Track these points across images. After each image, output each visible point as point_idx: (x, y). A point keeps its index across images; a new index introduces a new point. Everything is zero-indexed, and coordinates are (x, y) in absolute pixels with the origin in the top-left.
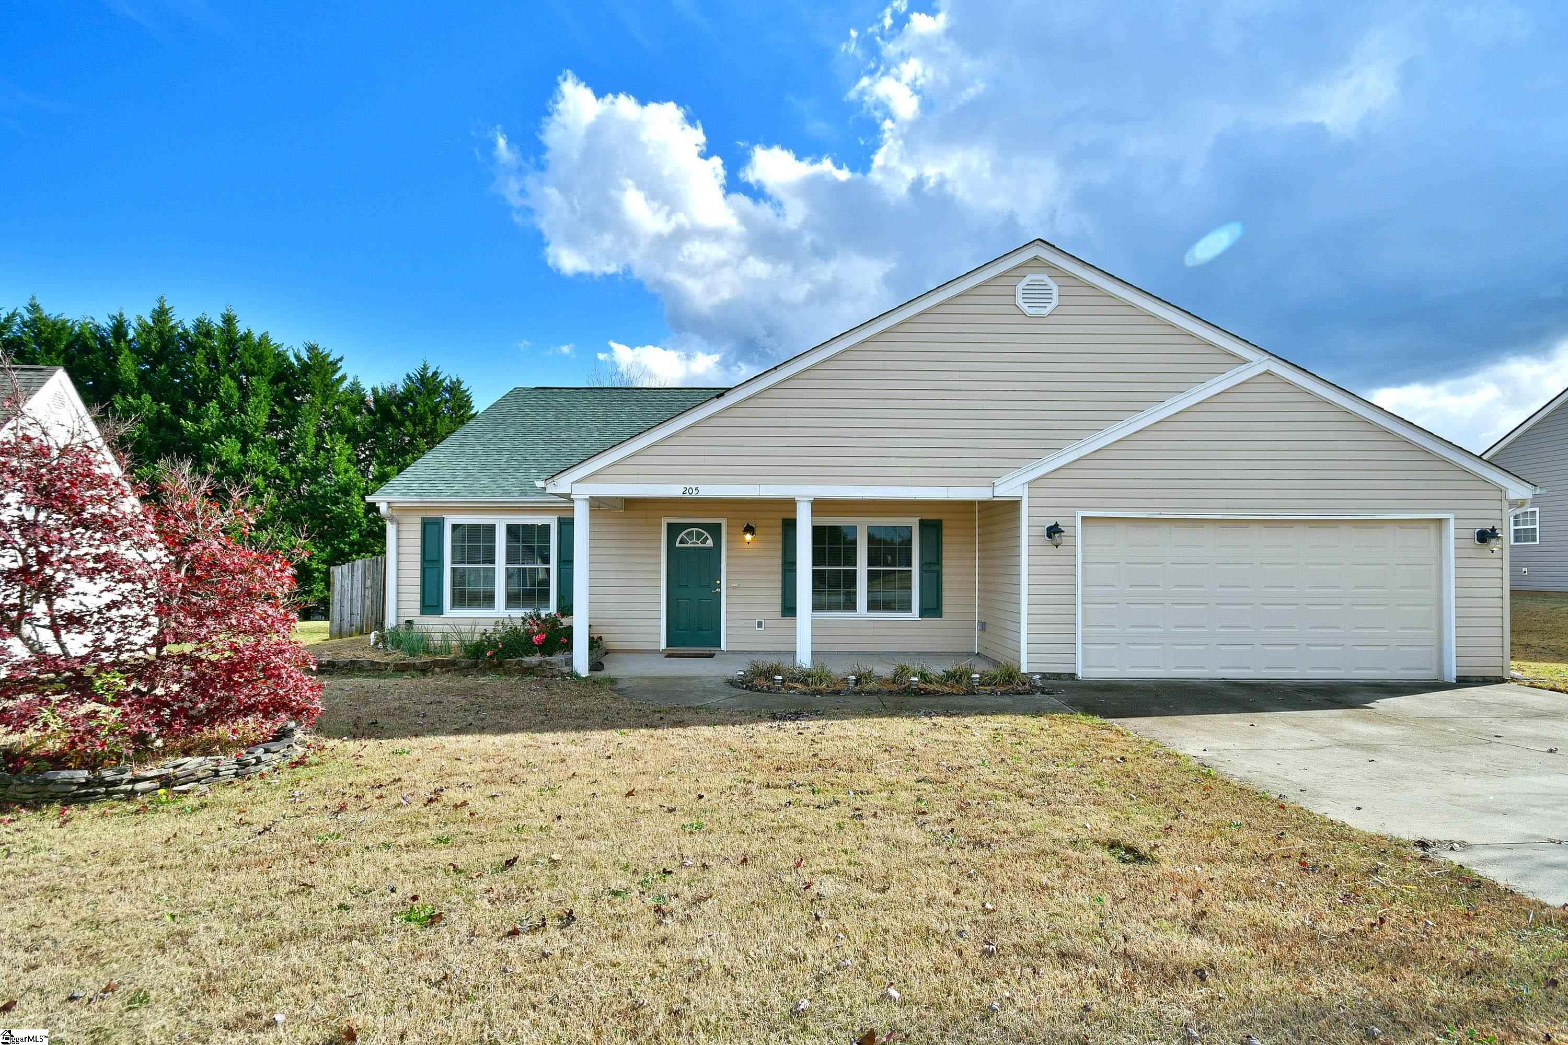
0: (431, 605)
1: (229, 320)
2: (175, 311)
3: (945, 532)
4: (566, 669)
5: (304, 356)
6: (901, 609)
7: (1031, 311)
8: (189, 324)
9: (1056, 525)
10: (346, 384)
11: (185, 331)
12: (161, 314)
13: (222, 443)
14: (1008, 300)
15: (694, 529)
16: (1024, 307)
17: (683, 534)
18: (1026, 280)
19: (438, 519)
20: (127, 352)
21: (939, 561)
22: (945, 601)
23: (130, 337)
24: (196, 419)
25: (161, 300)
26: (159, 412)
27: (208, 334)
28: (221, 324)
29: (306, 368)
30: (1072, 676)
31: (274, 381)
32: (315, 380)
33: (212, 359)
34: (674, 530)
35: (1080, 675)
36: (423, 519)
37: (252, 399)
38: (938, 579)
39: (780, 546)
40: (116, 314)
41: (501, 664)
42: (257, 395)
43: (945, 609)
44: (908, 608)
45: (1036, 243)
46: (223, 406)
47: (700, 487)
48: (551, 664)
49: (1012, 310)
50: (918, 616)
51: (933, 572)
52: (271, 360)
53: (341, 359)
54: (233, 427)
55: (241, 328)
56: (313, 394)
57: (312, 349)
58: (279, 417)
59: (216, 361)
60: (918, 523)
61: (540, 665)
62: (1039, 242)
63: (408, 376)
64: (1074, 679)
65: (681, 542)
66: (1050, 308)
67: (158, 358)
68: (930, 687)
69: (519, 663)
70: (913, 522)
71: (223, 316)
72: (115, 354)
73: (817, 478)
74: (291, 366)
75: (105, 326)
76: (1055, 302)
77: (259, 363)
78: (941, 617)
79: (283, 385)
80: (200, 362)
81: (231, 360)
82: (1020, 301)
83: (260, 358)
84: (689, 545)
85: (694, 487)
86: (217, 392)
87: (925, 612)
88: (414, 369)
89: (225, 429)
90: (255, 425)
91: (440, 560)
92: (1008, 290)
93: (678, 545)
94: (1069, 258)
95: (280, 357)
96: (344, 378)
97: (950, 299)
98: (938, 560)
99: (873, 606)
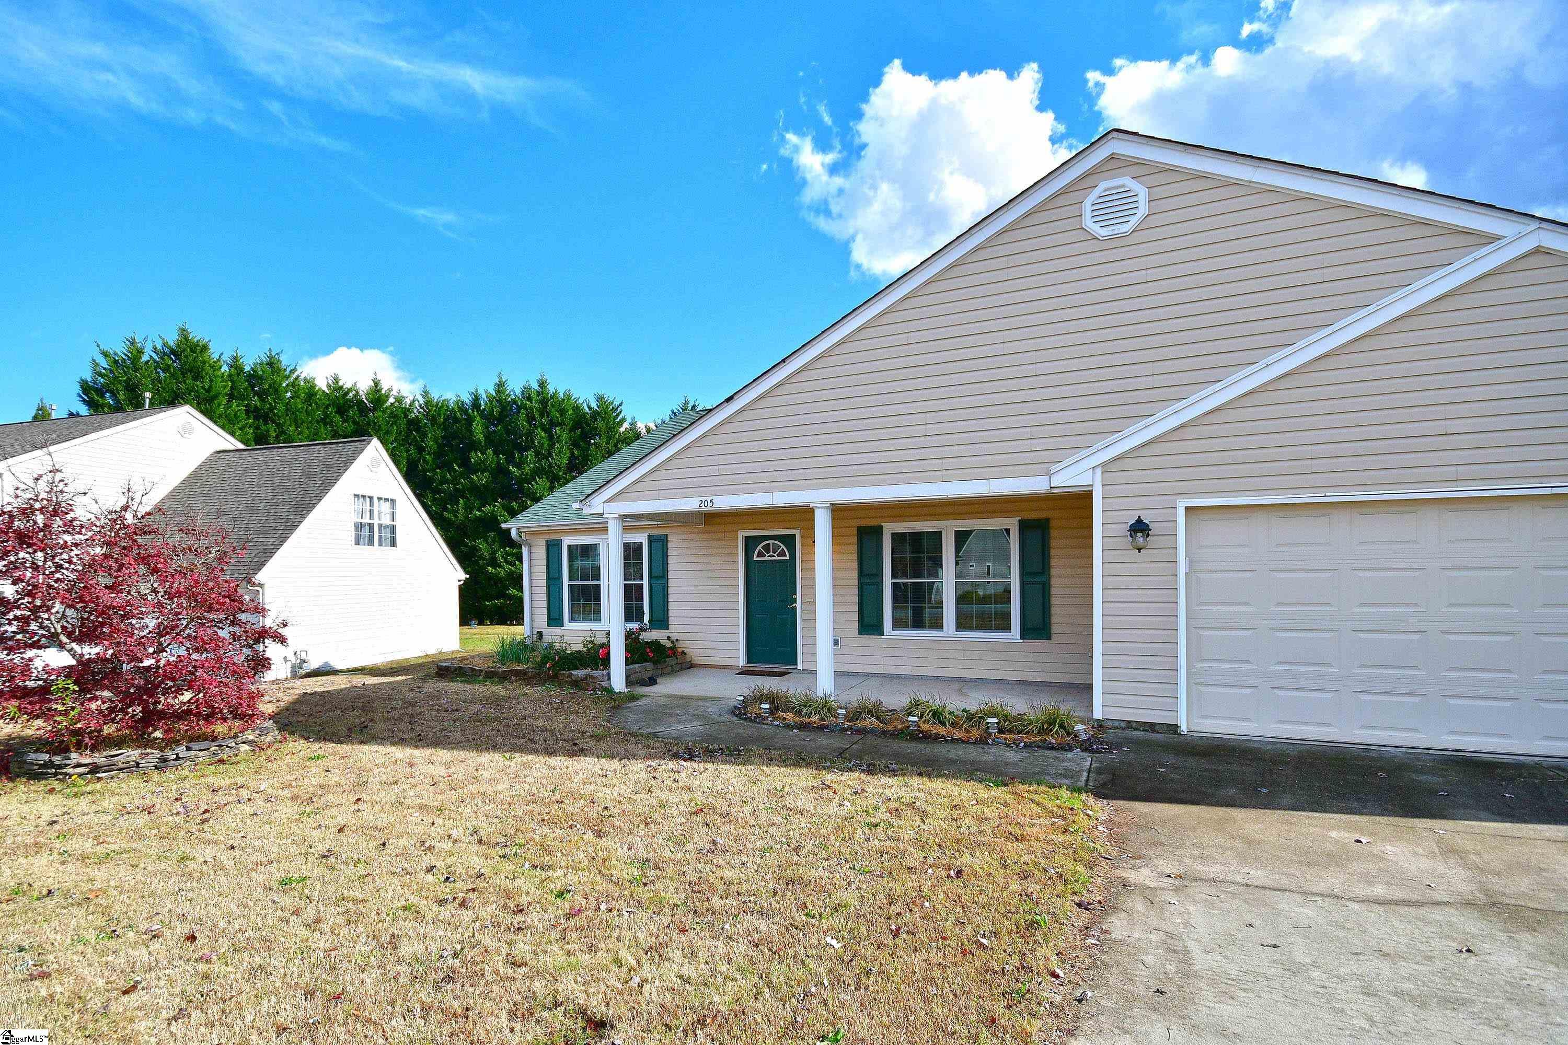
0: (555, 619)
1: (542, 384)
2: (509, 383)
3: (1054, 533)
4: (605, 684)
5: (594, 405)
6: (998, 628)
7: (1104, 232)
8: (518, 392)
9: (1139, 521)
10: (626, 425)
11: (516, 396)
12: (500, 386)
13: (536, 482)
14: (1073, 223)
15: (771, 542)
16: (1096, 229)
17: (759, 547)
18: (1097, 191)
19: (557, 540)
20: (478, 418)
21: (1045, 568)
22: (1055, 620)
23: (483, 407)
24: (519, 466)
25: (500, 376)
26: (498, 463)
27: (529, 399)
28: (537, 388)
29: (595, 414)
30: (1174, 728)
31: (572, 430)
32: (600, 424)
33: (530, 418)
34: (750, 543)
35: (1184, 728)
36: (547, 541)
37: (558, 445)
38: (1044, 592)
39: (855, 557)
40: (473, 391)
41: (556, 676)
42: (559, 442)
43: (1055, 629)
44: (1007, 628)
45: (1110, 136)
46: (537, 454)
47: (715, 499)
48: (593, 678)
49: (1080, 235)
50: (1018, 636)
51: (1036, 583)
52: (570, 412)
53: (621, 405)
54: (543, 469)
55: (551, 389)
56: (600, 436)
57: (600, 399)
58: (577, 458)
59: (534, 419)
60: (1017, 524)
61: (585, 679)
62: (1115, 134)
63: (673, 412)
64: (1176, 732)
65: (760, 554)
66: (1134, 221)
67: (500, 419)
68: (942, 730)
69: (570, 675)
70: (1012, 523)
71: (538, 381)
72: (470, 420)
73: (829, 481)
74: (584, 415)
75: (467, 401)
76: (1143, 210)
77: (561, 416)
78: (1049, 638)
79: (579, 432)
80: (523, 423)
81: (542, 415)
82: (1088, 222)
83: (563, 412)
84: (766, 558)
85: (709, 499)
86: (533, 443)
87: (1025, 633)
88: (676, 405)
89: (538, 472)
90: (559, 466)
91: (560, 578)
92: (1074, 210)
93: (755, 558)
94: (1162, 144)
95: (577, 408)
96: (624, 420)
97: (989, 240)
98: (1043, 568)
99: (963, 624)
